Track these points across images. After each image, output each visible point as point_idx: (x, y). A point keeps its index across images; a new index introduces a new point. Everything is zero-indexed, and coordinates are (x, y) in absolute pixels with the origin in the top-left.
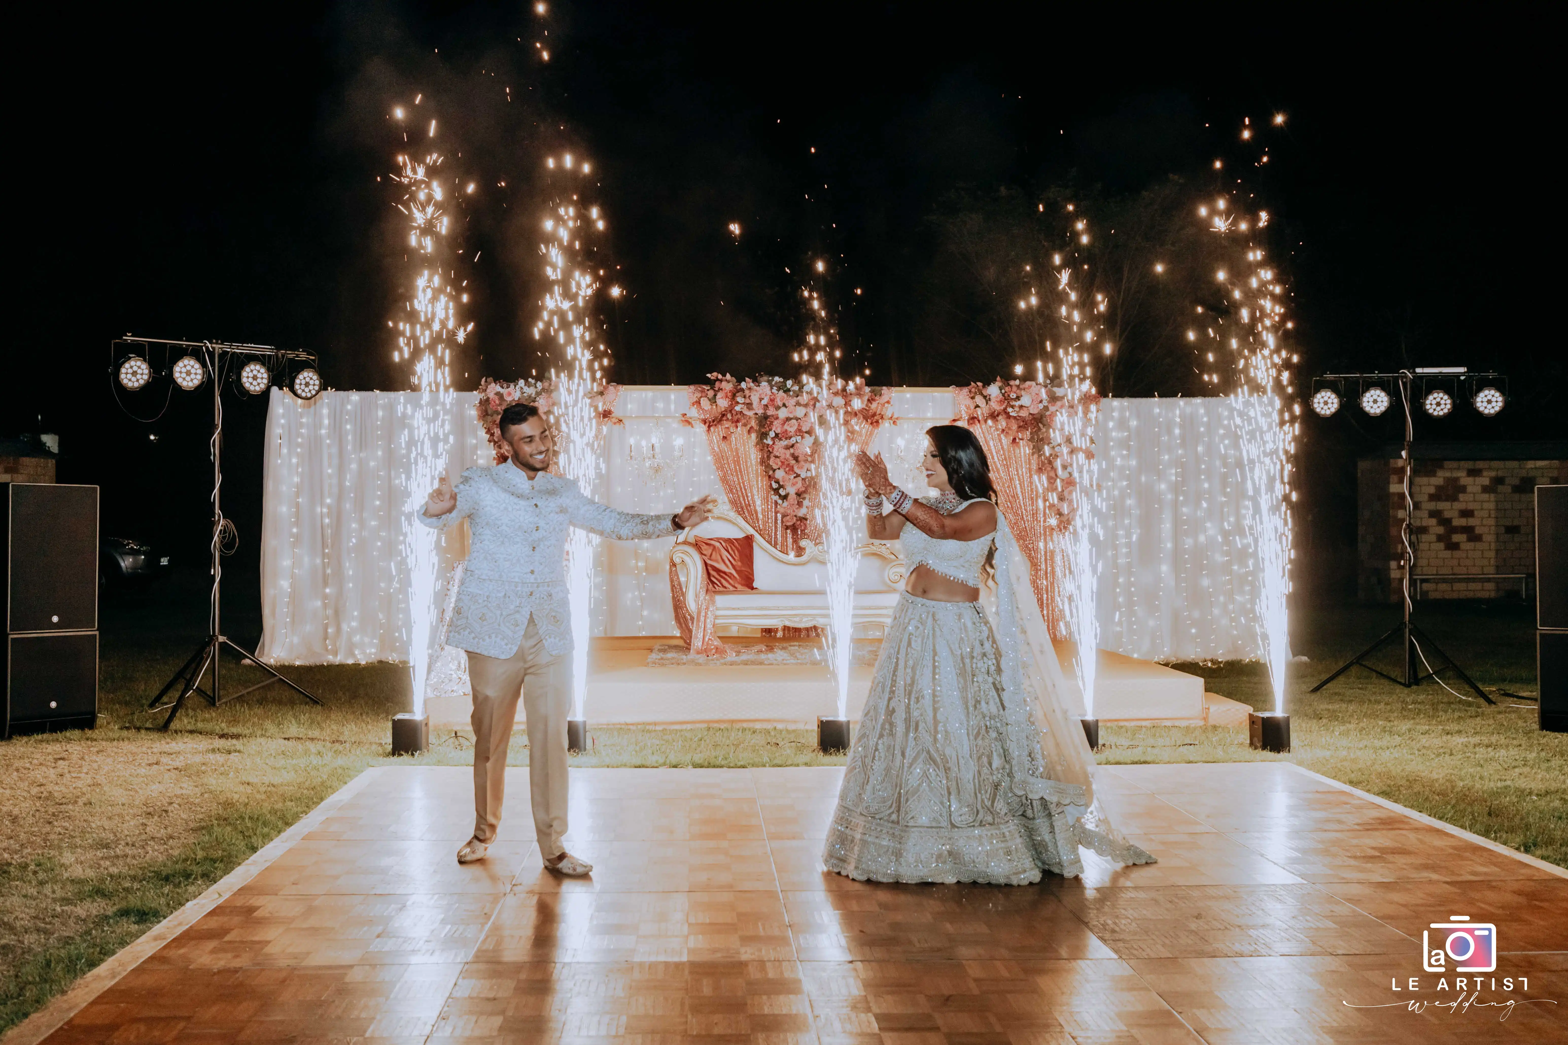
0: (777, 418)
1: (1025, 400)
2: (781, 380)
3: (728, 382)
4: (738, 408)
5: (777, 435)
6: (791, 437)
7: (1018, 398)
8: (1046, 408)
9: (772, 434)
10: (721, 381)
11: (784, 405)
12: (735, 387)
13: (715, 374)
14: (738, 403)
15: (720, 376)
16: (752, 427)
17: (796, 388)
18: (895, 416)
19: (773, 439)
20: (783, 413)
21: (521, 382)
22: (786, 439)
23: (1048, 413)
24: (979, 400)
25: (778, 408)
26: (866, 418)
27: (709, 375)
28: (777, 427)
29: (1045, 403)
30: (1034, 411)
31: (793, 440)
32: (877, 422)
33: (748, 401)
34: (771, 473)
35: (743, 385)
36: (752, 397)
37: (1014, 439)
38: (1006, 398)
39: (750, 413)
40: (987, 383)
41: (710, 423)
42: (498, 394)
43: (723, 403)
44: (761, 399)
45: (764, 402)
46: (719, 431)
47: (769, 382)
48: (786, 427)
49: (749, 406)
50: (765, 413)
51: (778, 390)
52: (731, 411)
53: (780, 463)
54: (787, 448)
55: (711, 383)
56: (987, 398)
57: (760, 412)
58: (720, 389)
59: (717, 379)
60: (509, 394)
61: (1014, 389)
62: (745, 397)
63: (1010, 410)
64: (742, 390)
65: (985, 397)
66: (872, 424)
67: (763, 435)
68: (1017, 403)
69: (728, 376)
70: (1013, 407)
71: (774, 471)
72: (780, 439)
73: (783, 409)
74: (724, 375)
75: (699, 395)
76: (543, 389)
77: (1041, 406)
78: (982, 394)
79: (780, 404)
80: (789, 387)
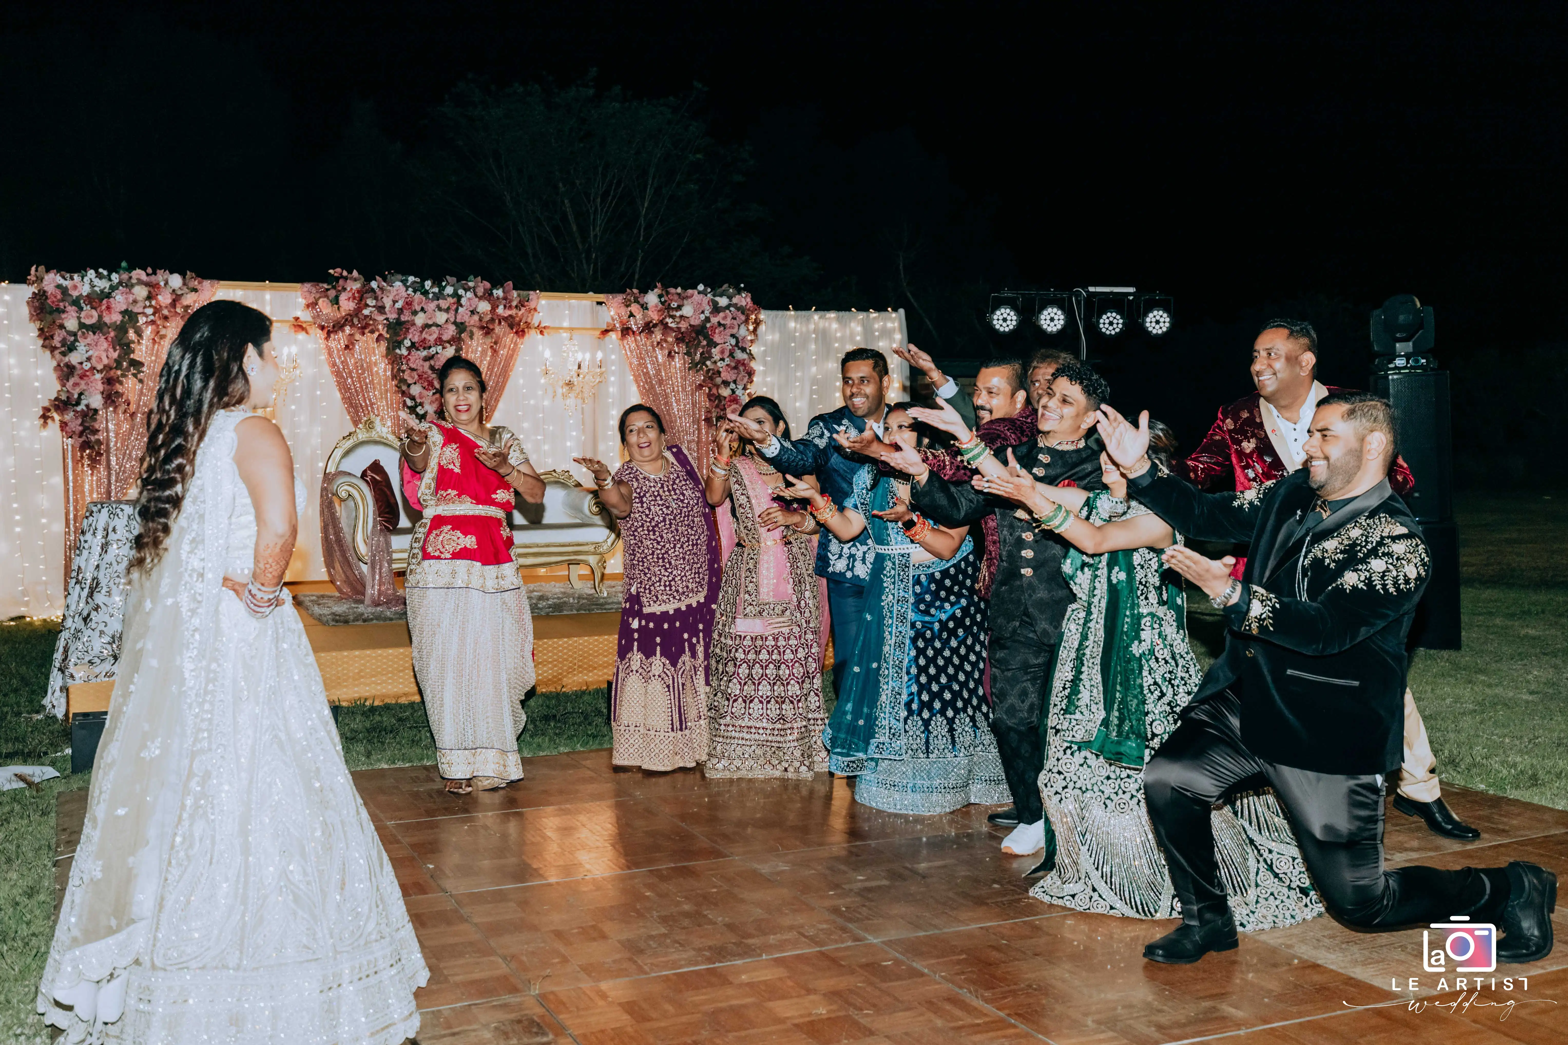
0: (414, 324)
1: (687, 310)
2: (418, 280)
3: (355, 280)
4: (366, 312)
5: (413, 344)
6: (430, 347)
7: (679, 308)
8: (708, 319)
9: (407, 343)
10: (346, 278)
11: (422, 309)
12: (364, 286)
13: (339, 270)
14: (367, 306)
15: (345, 273)
16: (380, 335)
17: (436, 290)
18: (543, 325)
19: (409, 349)
20: (420, 319)
21: (91, 273)
22: (425, 348)
23: (708, 325)
24: (635, 308)
25: (415, 313)
26: (511, 326)
27: (331, 271)
28: (413, 336)
29: (707, 313)
30: (696, 322)
31: (433, 350)
32: (523, 331)
33: (380, 304)
34: (404, 388)
35: (374, 284)
36: (385, 300)
37: (670, 353)
38: (666, 307)
39: (380, 318)
40: (644, 291)
41: (331, 329)
42: (59, 286)
43: (347, 305)
44: (395, 302)
45: (399, 305)
46: (341, 338)
47: (404, 282)
48: (424, 335)
49: (381, 309)
50: (398, 319)
51: (415, 291)
52: (356, 315)
53: (416, 377)
54: (427, 359)
55: (333, 281)
56: (644, 307)
57: (393, 316)
58: (344, 289)
59: (342, 277)
60: (75, 287)
61: (676, 297)
62: (376, 298)
63: (669, 320)
64: (373, 290)
65: (642, 306)
66: (517, 333)
67: (394, 344)
68: (678, 314)
69: (355, 273)
70: (673, 317)
71: (409, 386)
72: (417, 349)
73: (421, 315)
74: (350, 272)
75: (318, 295)
76: (120, 283)
77: (702, 317)
78: (638, 302)
79: (418, 308)
80: (427, 288)
